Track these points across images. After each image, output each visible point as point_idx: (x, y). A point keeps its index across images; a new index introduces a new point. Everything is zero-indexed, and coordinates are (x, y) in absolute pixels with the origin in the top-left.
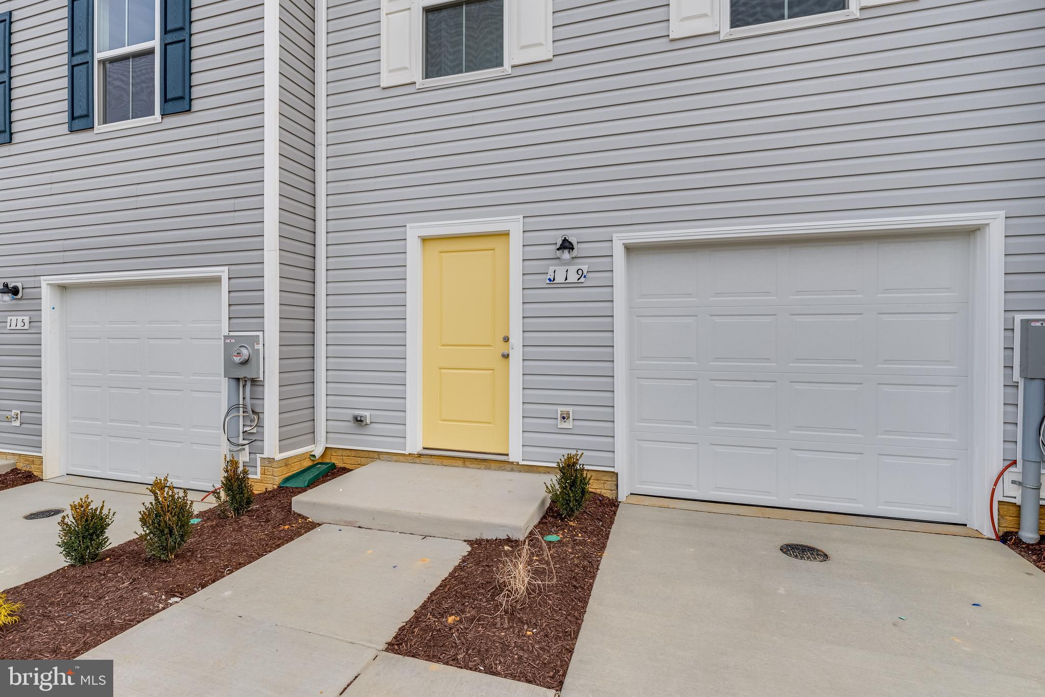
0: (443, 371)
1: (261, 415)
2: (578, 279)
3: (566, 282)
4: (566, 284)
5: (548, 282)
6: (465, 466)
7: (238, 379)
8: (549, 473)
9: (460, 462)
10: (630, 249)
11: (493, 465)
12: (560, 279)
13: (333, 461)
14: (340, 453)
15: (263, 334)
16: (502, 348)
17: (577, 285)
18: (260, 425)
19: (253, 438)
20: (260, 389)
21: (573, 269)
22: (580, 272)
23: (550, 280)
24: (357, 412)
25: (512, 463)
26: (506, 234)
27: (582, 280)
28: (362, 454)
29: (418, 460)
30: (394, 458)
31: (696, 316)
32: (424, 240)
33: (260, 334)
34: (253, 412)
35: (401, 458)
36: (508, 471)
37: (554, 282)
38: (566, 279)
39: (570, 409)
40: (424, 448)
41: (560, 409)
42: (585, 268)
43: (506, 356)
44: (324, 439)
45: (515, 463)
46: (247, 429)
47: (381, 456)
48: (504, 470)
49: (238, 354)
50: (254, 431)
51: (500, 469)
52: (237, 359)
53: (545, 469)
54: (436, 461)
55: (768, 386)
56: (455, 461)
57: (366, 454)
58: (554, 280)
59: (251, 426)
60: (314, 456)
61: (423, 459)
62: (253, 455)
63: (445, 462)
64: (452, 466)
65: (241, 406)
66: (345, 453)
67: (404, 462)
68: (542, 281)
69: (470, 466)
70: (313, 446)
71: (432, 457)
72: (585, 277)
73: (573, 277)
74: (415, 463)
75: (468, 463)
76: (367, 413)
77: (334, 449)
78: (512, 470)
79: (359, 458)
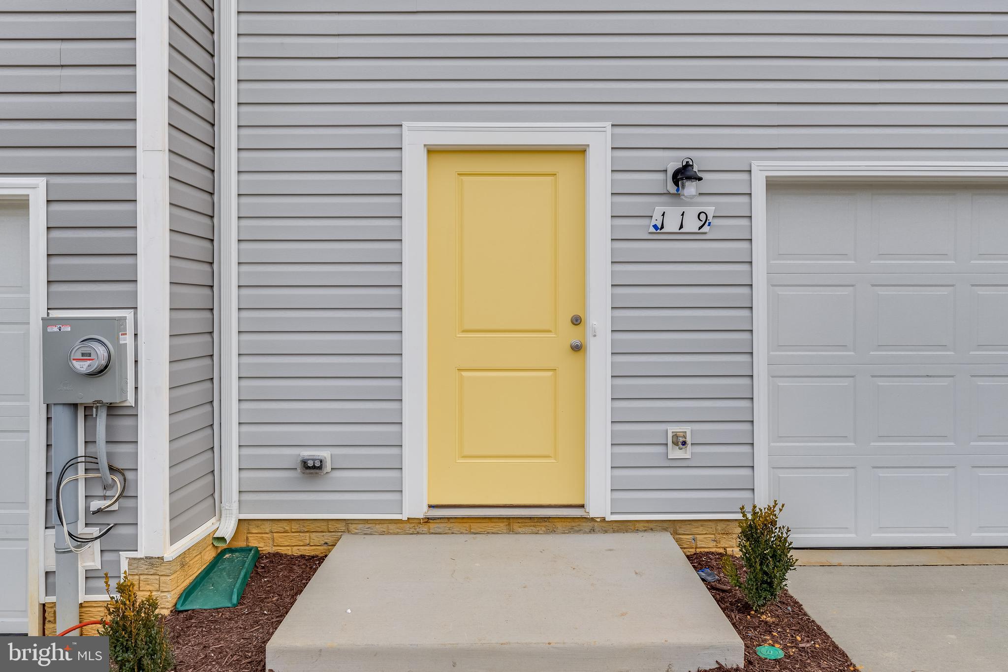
0: (464, 374)
1: (129, 475)
2: (700, 228)
3: (682, 231)
4: (681, 235)
5: (652, 230)
6: (511, 531)
7: (75, 406)
8: (652, 529)
9: (501, 525)
10: (775, 186)
11: (559, 525)
12: (671, 226)
13: (253, 543)
14: (267, 527)
15: (135, 314)
16: (572, 335)
17: (697, 236)
18: (128, 494)
19: (111, 520)
20: (127, 422)
21: (691, 213)
22: (703, 217)
23: (655, 227)
24: (307, 453)
25: (593, 519)
26: (581, 151)
27: (706, 229)
28: (312, 527)
29: (424, 528)
30: (378, 527)
31: (852, 286)
32: (432, 151)
33: (128, 314)
34: (112, 469)
35: (392, 527)
36: (585, 533)
37: (662, 231)
38: (681, 227)
39: (687, 428)
40: (430, 506)
41: (672, 429)
42: (710, 211)
43: (577, 348)
44: (235, 506)
45: (598, 520)
46: (95, 505)
47: (352, 527)
48: (578, 532)
49: (83, 355)
50: (115, 507)
51: (572, 531)
52: (82, 367)
53: (646, 525)
54: (456, 527)
55: (945, 382)
56: (493, 524)
57: (324, 527)
58: (662, 227)
59: (105, 497)
60: (222, 539)
61: (433, 526)
62: (109, 556)
63: (475, 527)
64: (488, 533)
65: (80, 460)
66: (276, 527)
67: (397, 534)
68: (643, 228)
69: (520, 530)
70: (213, 520)
71: (451, 520)
72: (709, 224)
73: (692, 225)
74: (418, 533)
75: (516, 526)
76: (324, 454)
77: (255, 522)
78: (593, 531)
79: (308, 534)
